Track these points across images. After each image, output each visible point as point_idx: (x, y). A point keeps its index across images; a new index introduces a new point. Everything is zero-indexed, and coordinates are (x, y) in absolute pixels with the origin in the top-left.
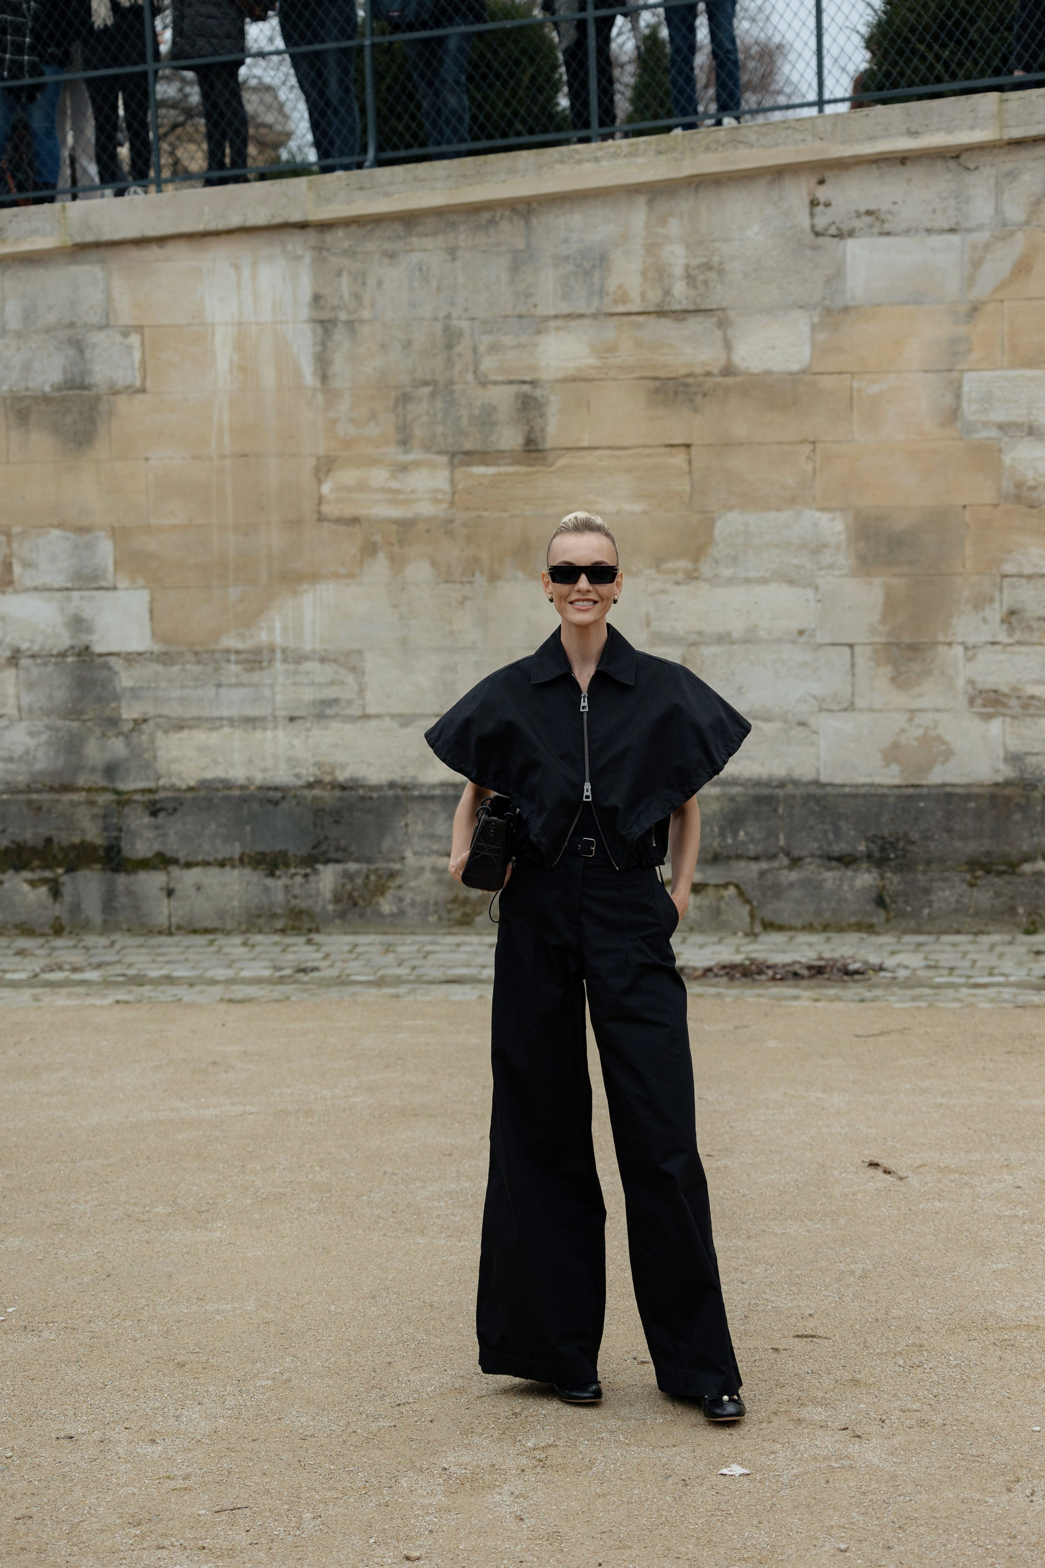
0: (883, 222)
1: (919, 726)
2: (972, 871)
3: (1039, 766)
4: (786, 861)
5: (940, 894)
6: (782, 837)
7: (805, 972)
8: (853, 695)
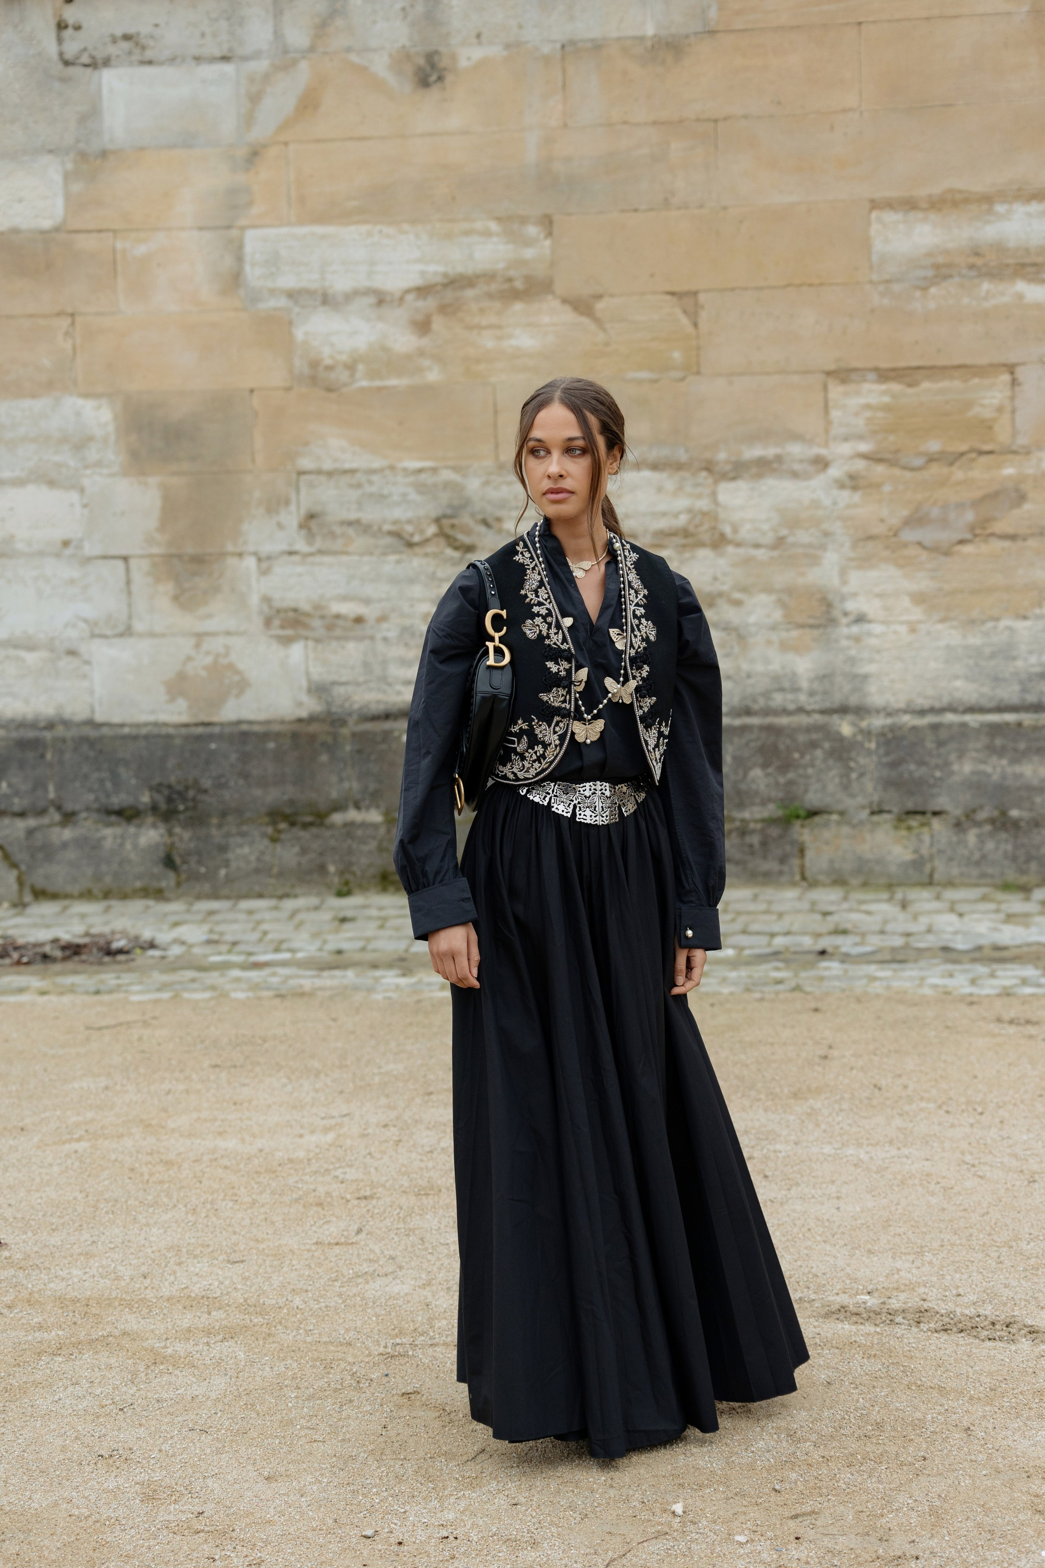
0: (143, 48)
1: (208, 653)
2: (274, 823)
3: (348, 698)
4: (57, 817)
5: (239, 851)
6: (51, 788)
7: (58, 954)
8: (130, 617)
